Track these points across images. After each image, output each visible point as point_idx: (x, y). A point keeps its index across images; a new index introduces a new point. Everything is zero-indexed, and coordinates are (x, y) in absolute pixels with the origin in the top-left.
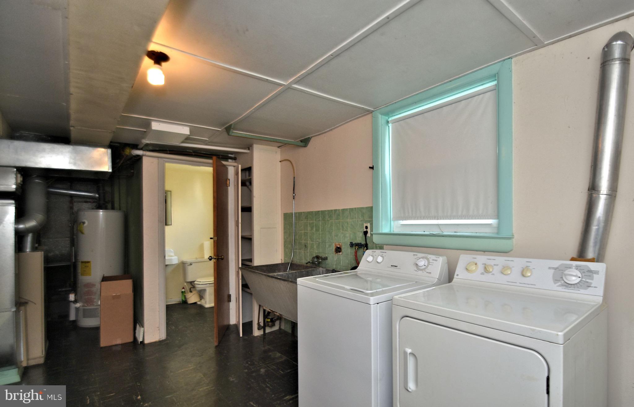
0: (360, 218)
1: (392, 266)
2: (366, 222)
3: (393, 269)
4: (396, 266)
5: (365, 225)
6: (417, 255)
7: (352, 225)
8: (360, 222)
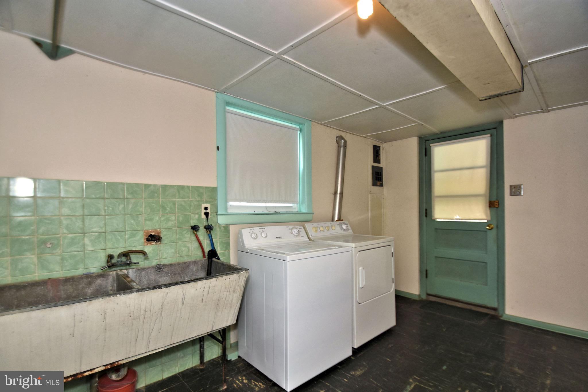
0: (196, 197)
1: (277, 237)
2: (206, 202)
3: (279, 240)
4: (280, 237)
5: (204, 206)
6: (288, 227)
7: (181, 205)
8: (195, 203)
